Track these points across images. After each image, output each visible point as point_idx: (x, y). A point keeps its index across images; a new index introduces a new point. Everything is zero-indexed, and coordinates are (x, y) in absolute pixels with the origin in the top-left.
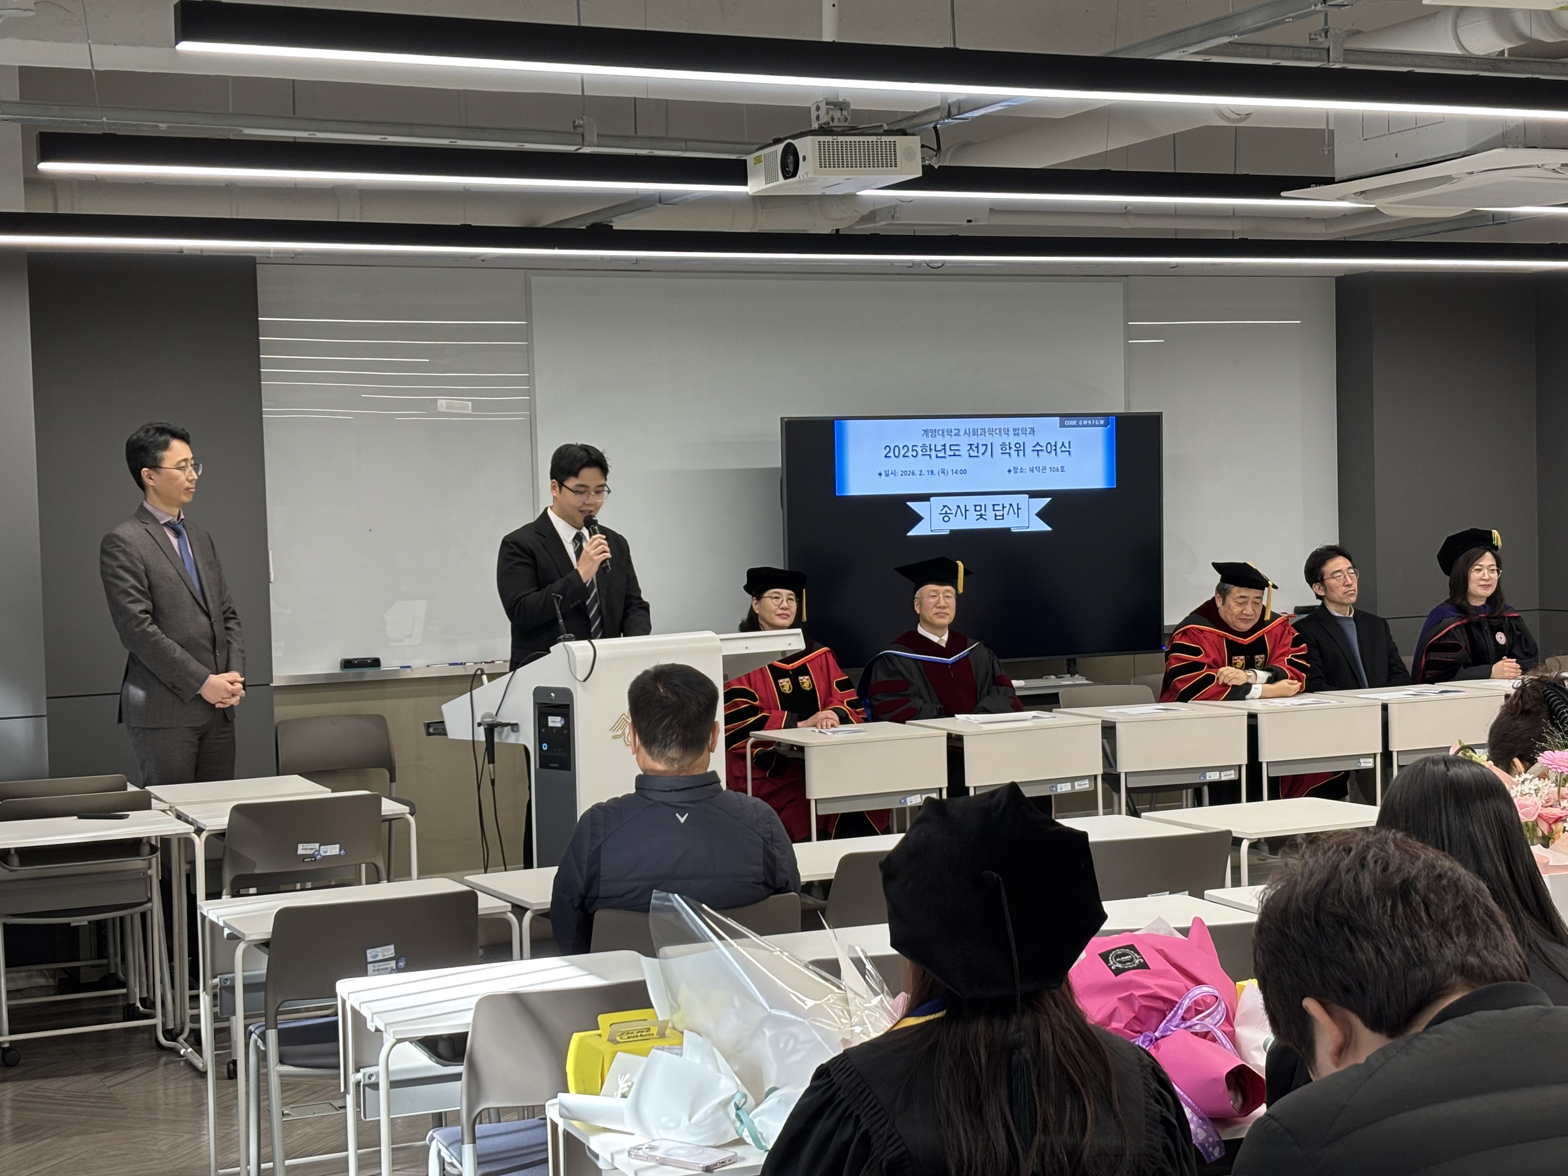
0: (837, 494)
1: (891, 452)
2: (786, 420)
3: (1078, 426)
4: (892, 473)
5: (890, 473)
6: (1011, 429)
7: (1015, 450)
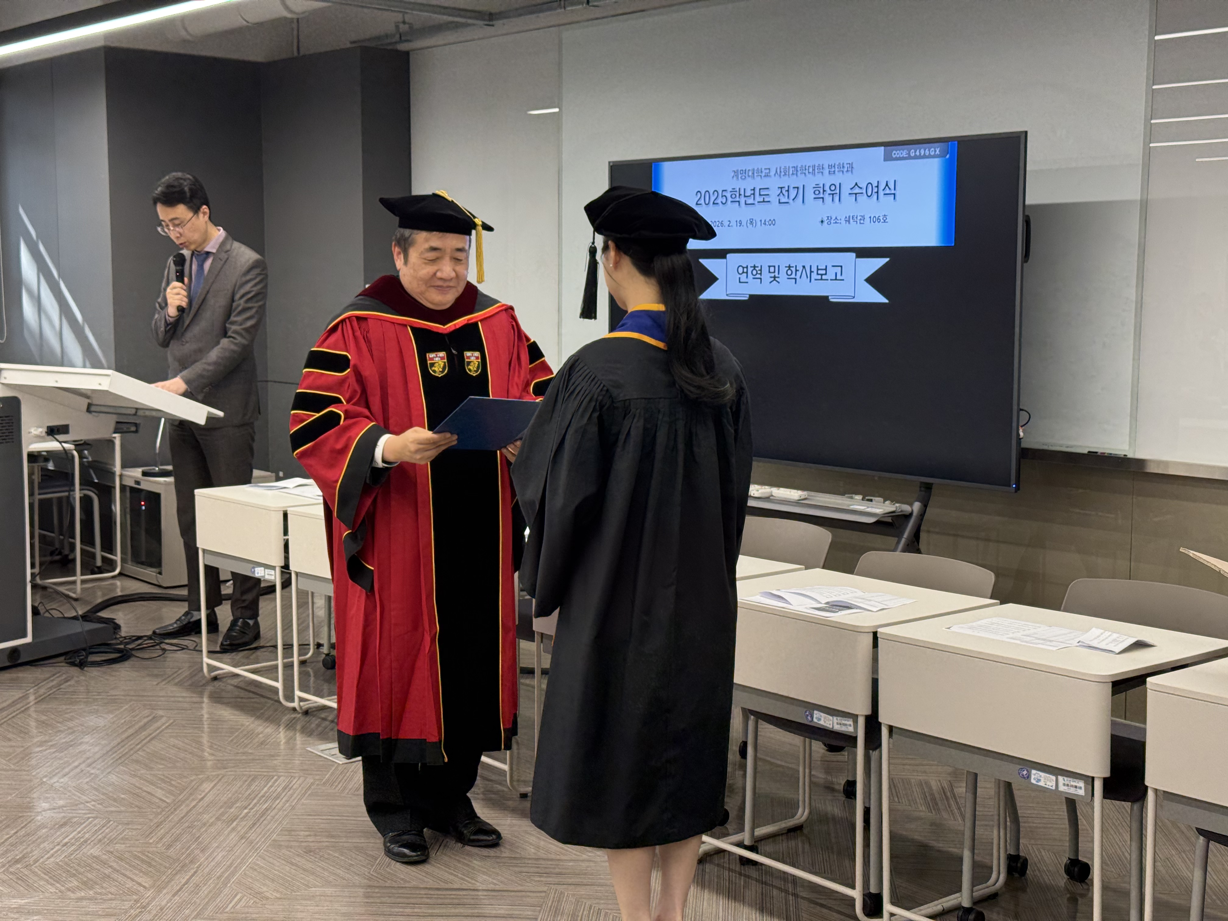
1: (701, 198)
2: (613, 164)
3: (909, 158)
6: (826, 166)
7: (829, 194)
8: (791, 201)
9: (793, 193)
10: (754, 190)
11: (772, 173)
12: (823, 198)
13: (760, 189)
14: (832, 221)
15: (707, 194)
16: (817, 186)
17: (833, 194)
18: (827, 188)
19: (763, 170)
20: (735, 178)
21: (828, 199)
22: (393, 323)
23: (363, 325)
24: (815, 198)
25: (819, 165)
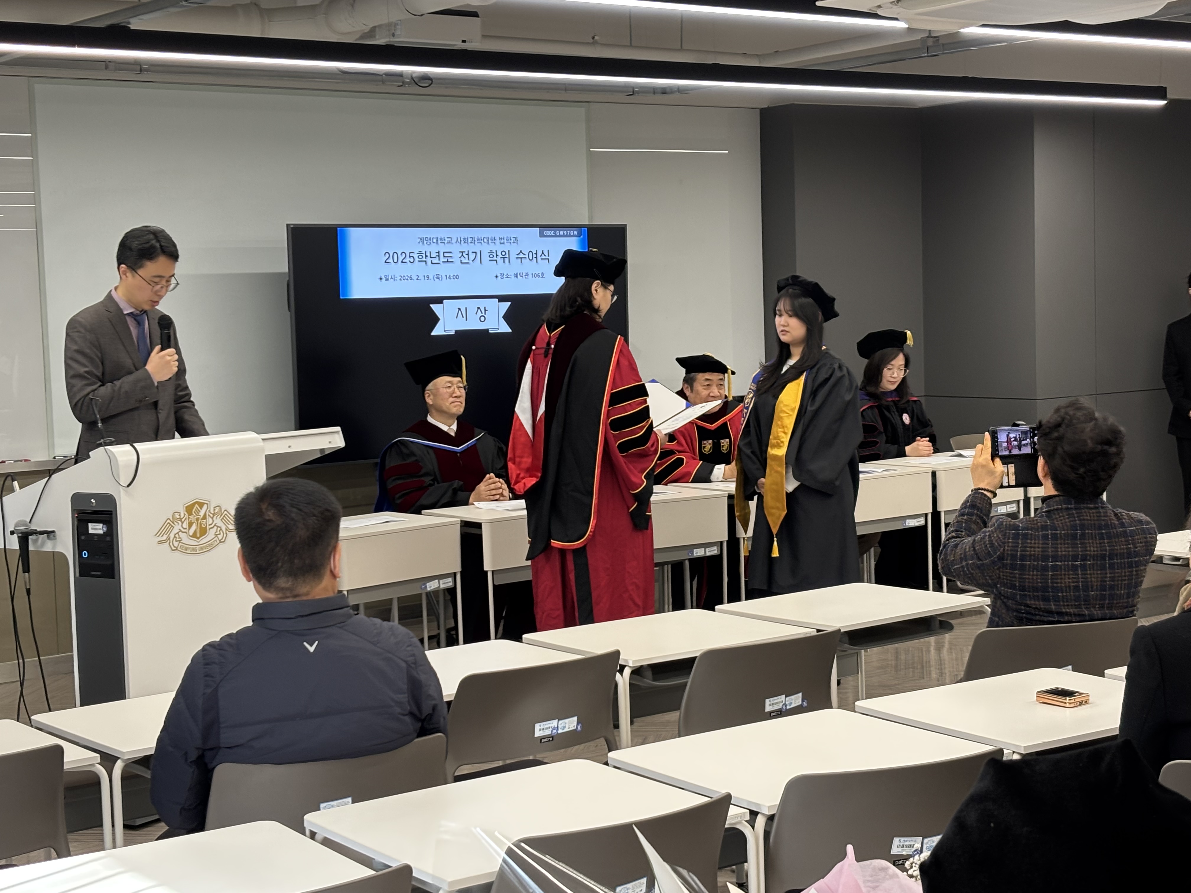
0: (341, 298)
1: (390, 258)
2: (292, 226)
3: (556, 236)
4: (392, 278)
5: (390, 277)
6: (497, 238)
7: (501, 258)
8: (471, 262)
9: (472, 256)
10: (438, 253)
11: (454, 241)
12: (496, 260)
13: (444, 252)
14: (505, 276)
15: (395, 254)
16: (491, 252)
17: (504, 258)
18: (499, 253)
19: (446, 238)
20: (421, 243)
21: (500, 261)
24: (490, 260)
25: (492, 238)
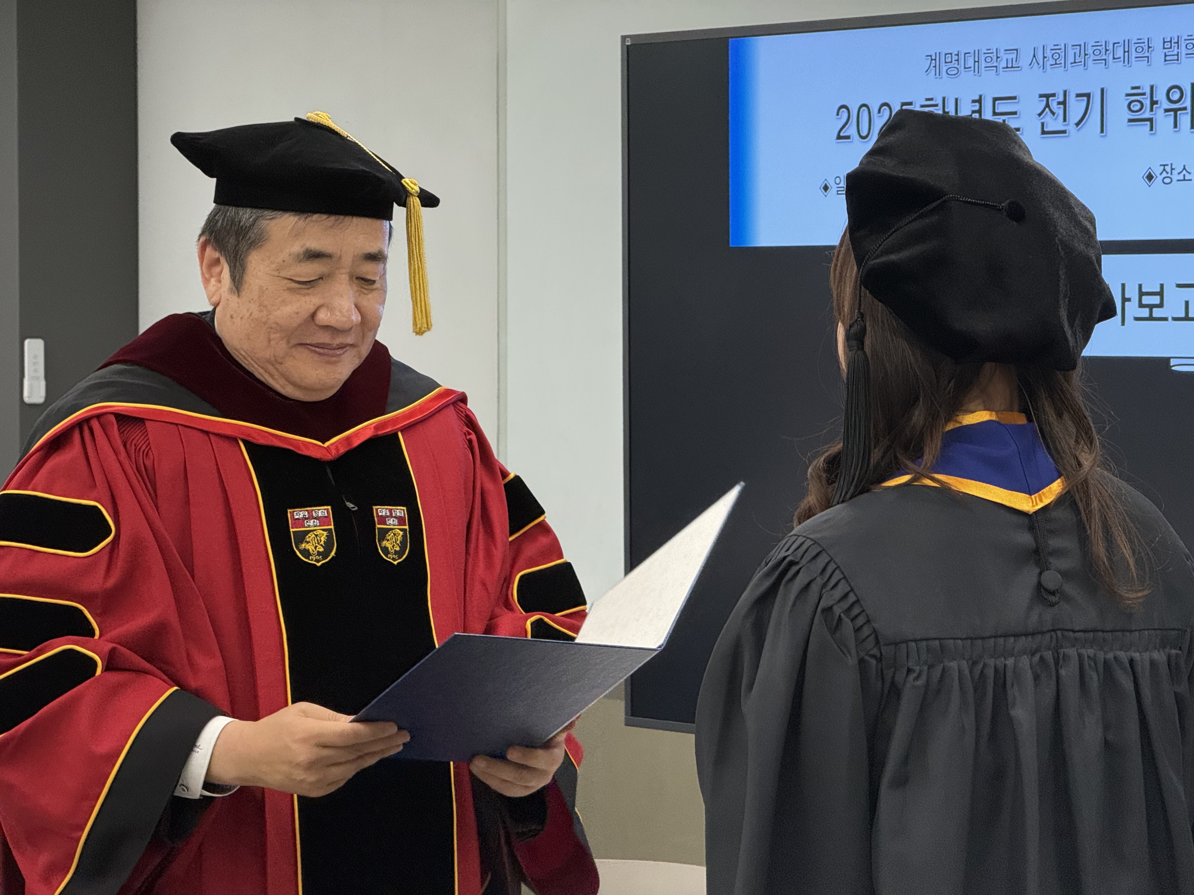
2: (629, 42)
6: (1157, 44)
7: (1167, 111)
8: (1071, 127)
9: (1076, 108)
10: (979, 101)
11: (1025, 59)
12: (1151, 120)
13: (995, 99)
14: (1175, 177)
15: (864, 112)
16: (1135, 92)
17: (1175, 111)
18: (1160, 96)
19: (1002, 54)
20: (933, 72)
21: (1163, 121)
22: (207, 433)
23: (135, 434)
24: (1130, 121)
25: (1139, 41)
